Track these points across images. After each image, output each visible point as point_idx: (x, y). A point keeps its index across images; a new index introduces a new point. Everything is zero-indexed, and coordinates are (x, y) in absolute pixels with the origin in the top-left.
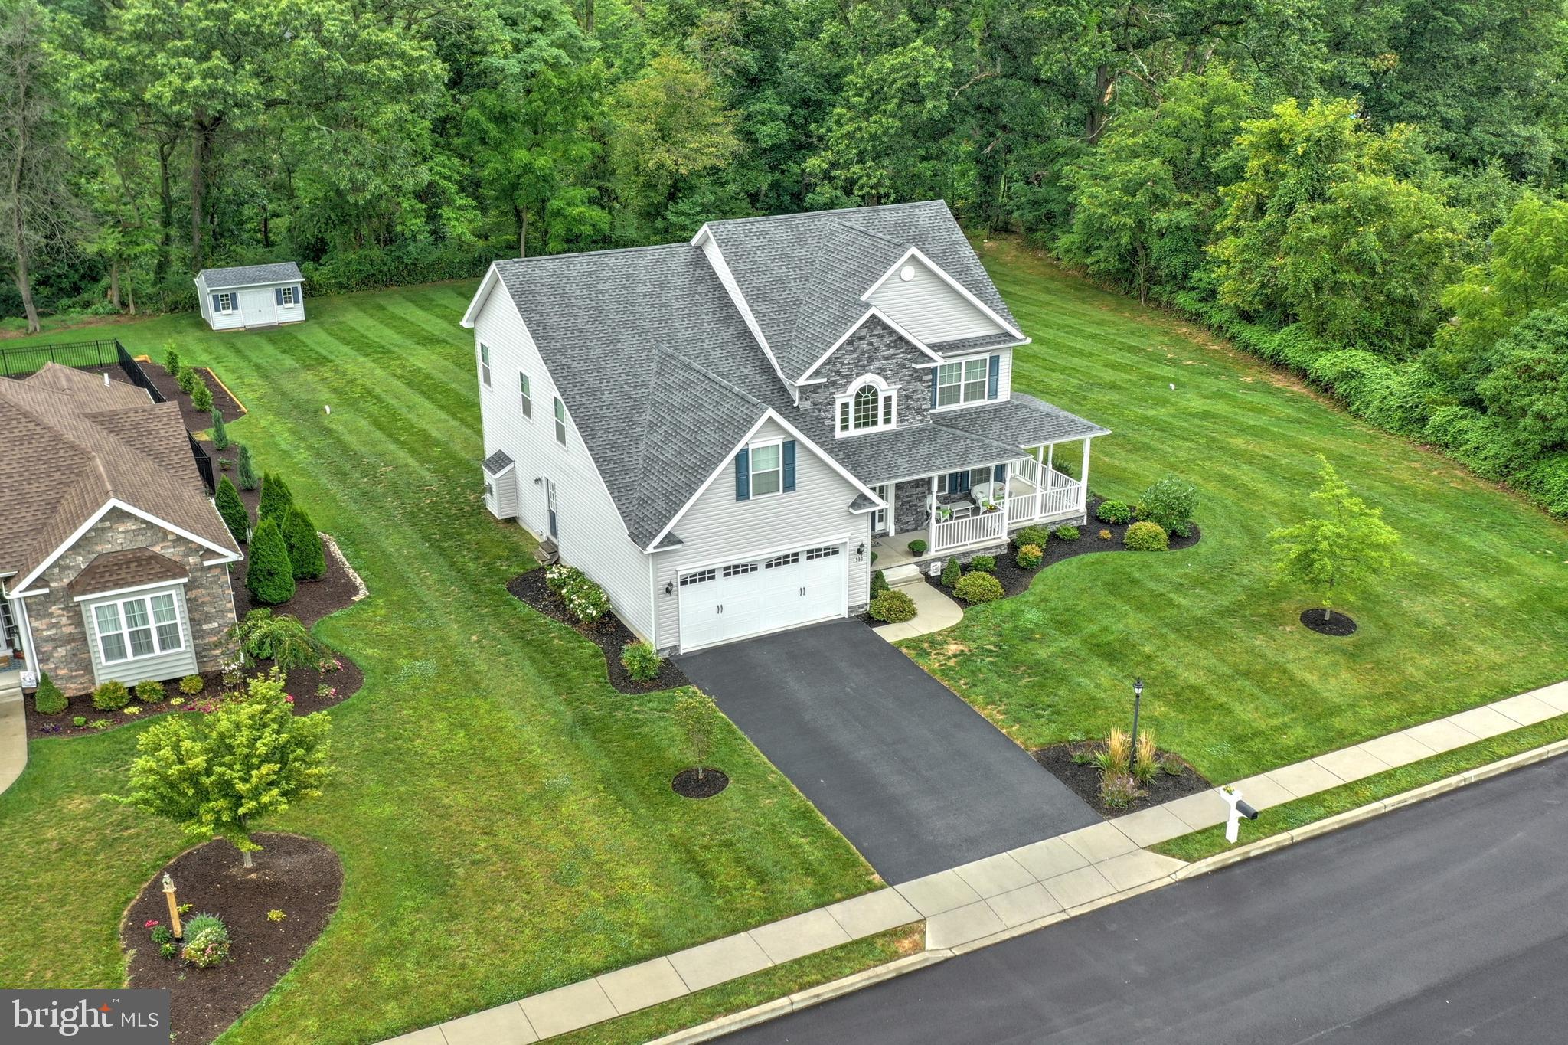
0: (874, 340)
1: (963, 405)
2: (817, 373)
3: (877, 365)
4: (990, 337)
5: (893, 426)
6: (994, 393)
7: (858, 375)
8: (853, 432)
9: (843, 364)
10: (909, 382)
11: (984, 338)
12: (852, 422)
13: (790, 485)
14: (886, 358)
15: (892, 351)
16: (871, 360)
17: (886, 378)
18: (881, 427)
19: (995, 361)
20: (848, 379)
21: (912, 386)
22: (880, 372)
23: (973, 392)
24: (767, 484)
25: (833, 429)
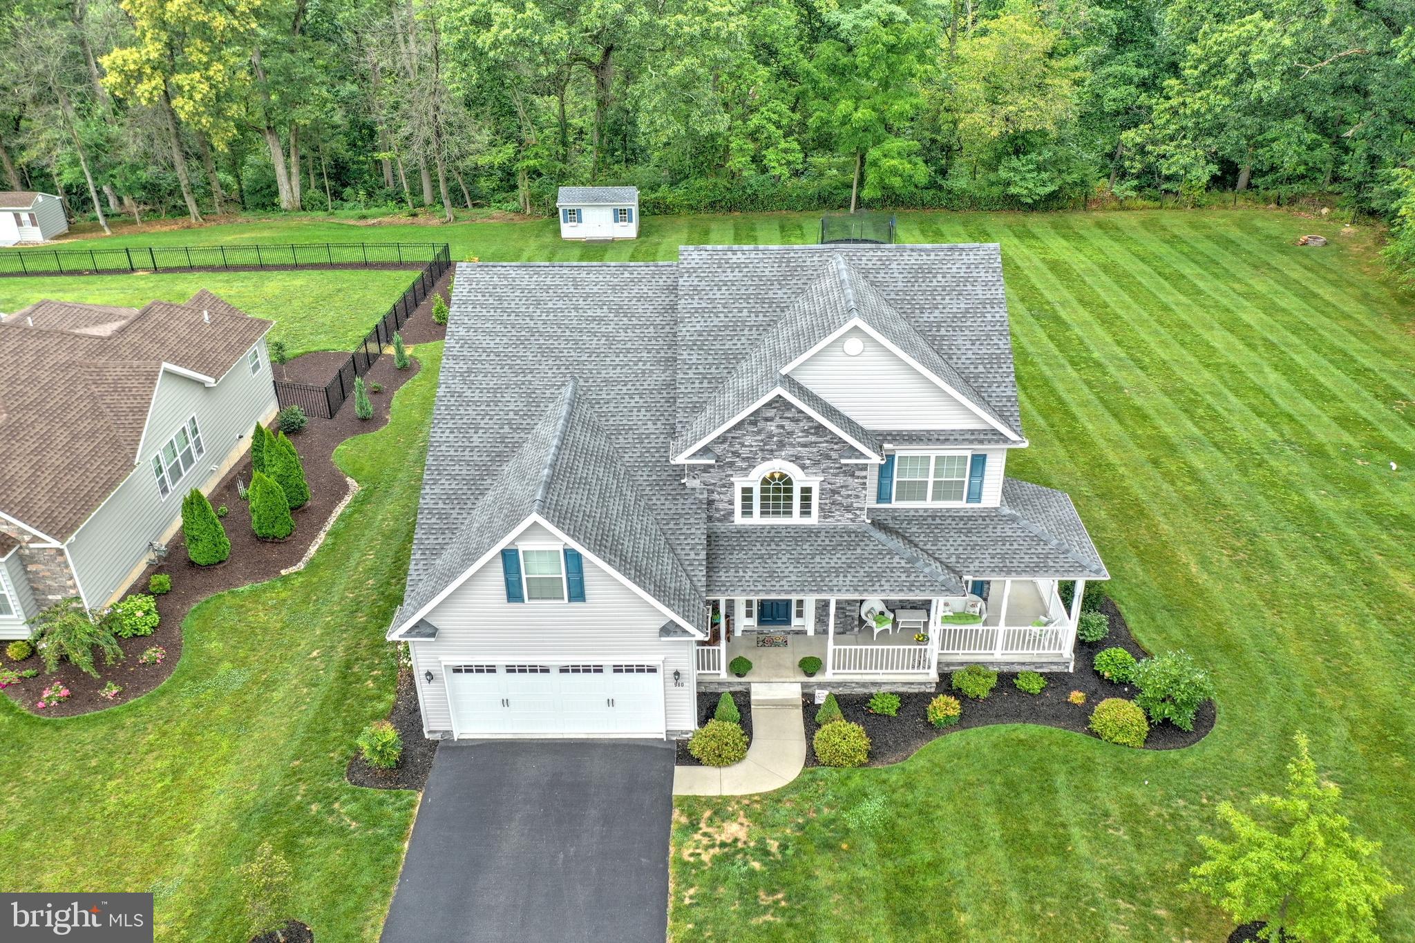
0: (786, 423)
1: (929, 503)
2: (705, 451)
3: (789, 451)
4: (972, 432)
5: (814, 520)
6: (975, 496)
7: (764, 459)
8: (757, 519)
9: (743, 445)
10: (836, 475)
11: (963, 432)
12: (756, 508)
13: (577, 594)
14: (804, 446)
15: (813, 438)
16: (781, 445)
17: (803, 467)
18: (796, 519)
19: (979, 462)
20: (751, 463)
21: (840, 480)
22: (796, 459)
23: (943, 491)
24: (545, 589)
25: (732, 513)
